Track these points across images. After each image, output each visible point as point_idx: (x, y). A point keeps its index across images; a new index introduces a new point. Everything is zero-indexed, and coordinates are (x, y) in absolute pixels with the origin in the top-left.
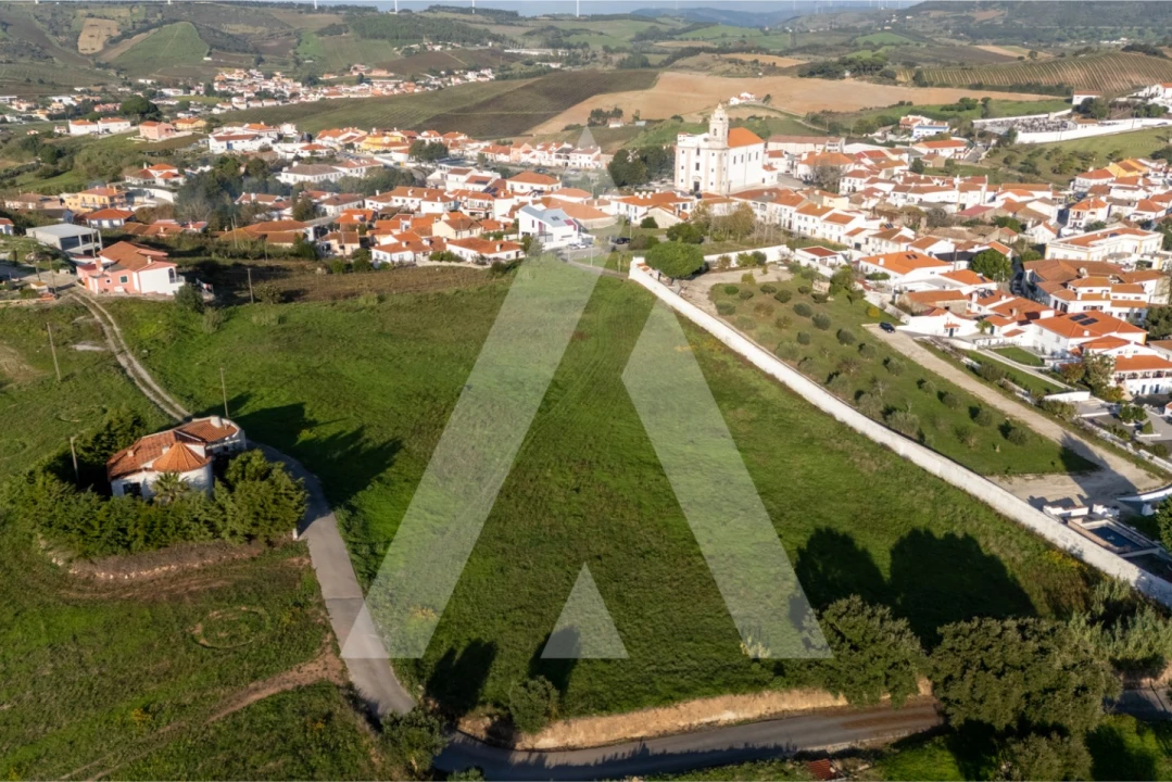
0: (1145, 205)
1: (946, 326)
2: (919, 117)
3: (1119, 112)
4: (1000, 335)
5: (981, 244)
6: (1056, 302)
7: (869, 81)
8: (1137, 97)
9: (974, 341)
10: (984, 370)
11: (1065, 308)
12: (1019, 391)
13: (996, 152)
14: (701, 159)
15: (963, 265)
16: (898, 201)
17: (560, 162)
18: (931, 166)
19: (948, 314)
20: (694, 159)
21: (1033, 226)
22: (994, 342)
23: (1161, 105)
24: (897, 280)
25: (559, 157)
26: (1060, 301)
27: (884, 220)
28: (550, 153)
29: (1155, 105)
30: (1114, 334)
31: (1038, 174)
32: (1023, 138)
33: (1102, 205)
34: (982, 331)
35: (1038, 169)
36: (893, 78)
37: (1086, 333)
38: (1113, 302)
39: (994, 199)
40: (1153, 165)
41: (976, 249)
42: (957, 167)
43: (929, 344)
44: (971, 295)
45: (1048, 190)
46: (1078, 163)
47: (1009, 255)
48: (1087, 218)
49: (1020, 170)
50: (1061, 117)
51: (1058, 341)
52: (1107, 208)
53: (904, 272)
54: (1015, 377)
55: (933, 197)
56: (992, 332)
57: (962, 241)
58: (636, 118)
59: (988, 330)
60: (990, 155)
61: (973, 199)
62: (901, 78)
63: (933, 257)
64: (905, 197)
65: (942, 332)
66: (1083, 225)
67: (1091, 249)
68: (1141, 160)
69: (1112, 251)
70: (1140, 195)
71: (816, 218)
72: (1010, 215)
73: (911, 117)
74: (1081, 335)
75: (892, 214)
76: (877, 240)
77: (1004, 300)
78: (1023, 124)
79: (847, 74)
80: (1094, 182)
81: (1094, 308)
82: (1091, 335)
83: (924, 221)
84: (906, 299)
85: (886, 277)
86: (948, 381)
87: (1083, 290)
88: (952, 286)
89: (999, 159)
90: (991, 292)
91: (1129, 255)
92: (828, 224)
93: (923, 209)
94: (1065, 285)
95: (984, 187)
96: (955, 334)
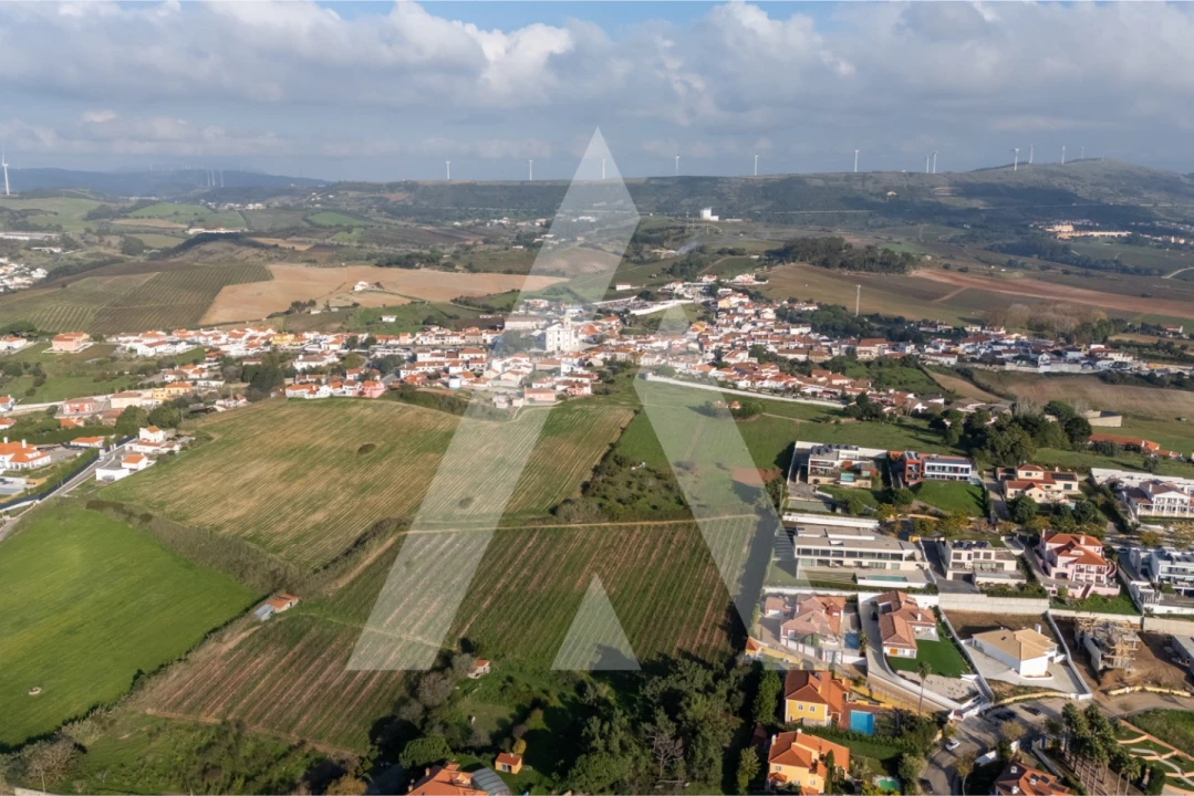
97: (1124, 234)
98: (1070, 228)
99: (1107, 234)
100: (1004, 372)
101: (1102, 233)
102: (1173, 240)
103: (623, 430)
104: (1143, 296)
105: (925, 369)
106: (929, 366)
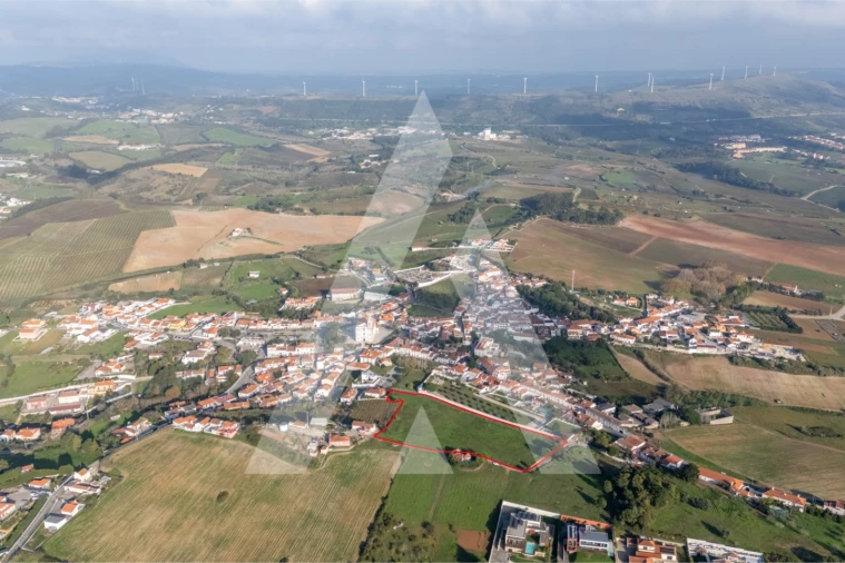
7: (292, 214)
62: (306, 211)
78: (415, 276)
97: (781, 150)
98: (744, 146)
99: (769, 149)
100: (665, 352)
101: (765, 149)
102: (815, 156)
103: (392, 481)
104: (779, 238)
105: (611, 348)
106: (615, 346)
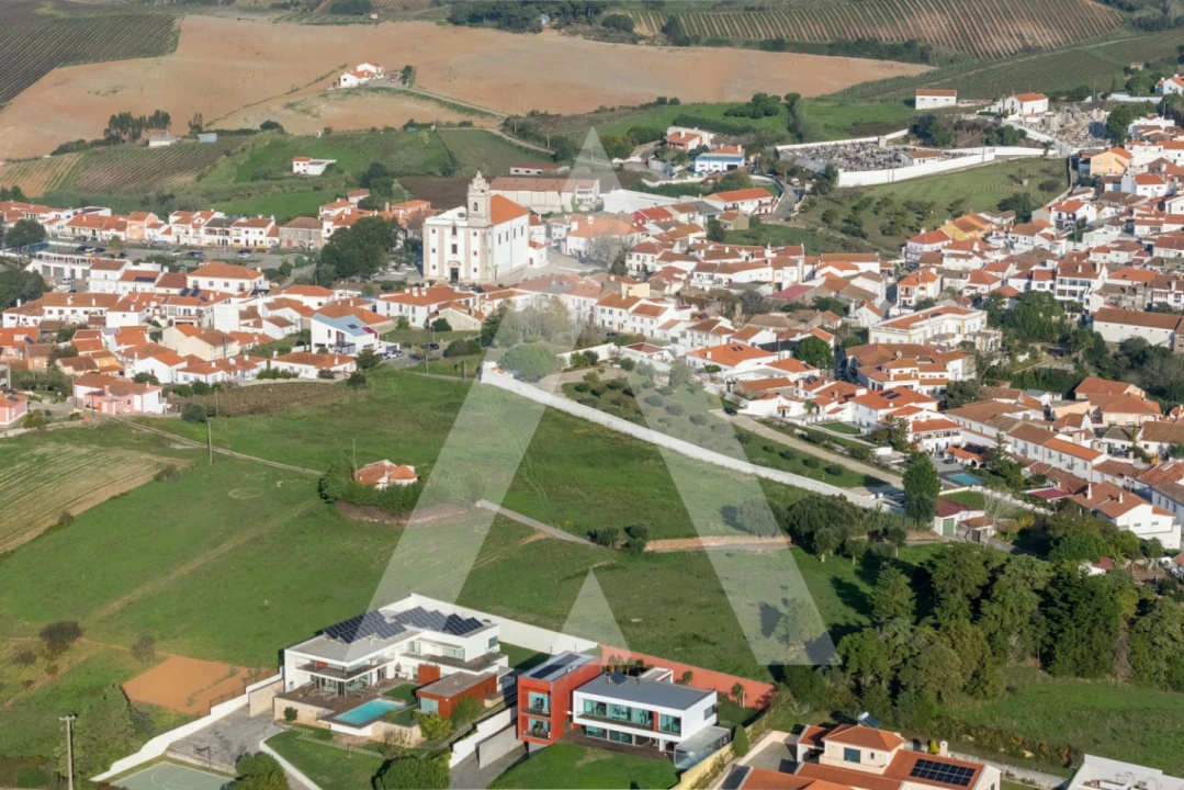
0: (978, 277)
1: (779, 408)
2: (695, 131)
3: (968, 137)
4: (825, 413)
5: (802, 332)
6: (873, 384)
7: (587, 35)
8: (989, 114)
9: (803, 420)
10: (811, 438)
11: (881, 388)
12: (840, 448)
13: (812, 204)
14: (460, 240)
15: (787, 354)
16: (704, 283)
17: (214, 239)
18: (731, 228)
19: (780, 398)
20: (449, 240)
21: (856, 308)
22: (820, 419)
23: (1017, 127)
24: (728, 372)
25: (211, 232)
26: (877, 383)
27: (695, 309)
28: (196, 227)
29: (1010, 128)
30: (913, 404)
31: (864, 236)
32: (847, 179)
33: (931, 278)
34: (810, 412)
35: (865, 229)
36: (629, 30)
37: (891, 405)
38: (920, 381)
39: (812, 276)
40: (997, 220)
41: (798, 337)
42: (765, 228)
43: (767, 422)
44: (797, 383)
45: (874, 260)
46: (912, 219)
47: (832, 343)
48: (917, 294)
49: (843, 231)
50: (895, 141)
51: (870, 414)
52: (938, 281)
53: (733, 365)
54: (835, 440)
55: (743, 277)
56: (818, 412)
57: (782, 329)
58: (197, 129)
59: (814, 410)
60: (803, 210)
61: (790, 276)
62: (641, 29)
63: (757, 347)
64: (711, 278)
65: (775, 412)
66: (914, 303)
67: (912, 332)
68: (983, 215)
69: (936, 332)
70: (975, 263)
71: (623, 311)
72: (833, 294)
73: (684, 131)
74: (887, 407)
75: (702, 301)
76: (696, 333)
77: (827, 384)
78: (846, 156)
79: (545, 20)
80: (927, 248)
81: (906, 387)
82: (895, 406)
83: (739, 307)
84: (741, 389)
85: (717, 369)
86: (785, 445)
87: (895, 372)
88: (779, 374)
89: (815, 215)
90: (815, 378)
91: (953, 336)
92: (638, 318)
93: (734, 292)
94: (880, 368)
95: (801, 259)
96: (787, 415)
103: (67, 520)
